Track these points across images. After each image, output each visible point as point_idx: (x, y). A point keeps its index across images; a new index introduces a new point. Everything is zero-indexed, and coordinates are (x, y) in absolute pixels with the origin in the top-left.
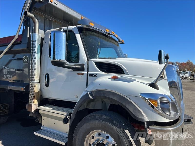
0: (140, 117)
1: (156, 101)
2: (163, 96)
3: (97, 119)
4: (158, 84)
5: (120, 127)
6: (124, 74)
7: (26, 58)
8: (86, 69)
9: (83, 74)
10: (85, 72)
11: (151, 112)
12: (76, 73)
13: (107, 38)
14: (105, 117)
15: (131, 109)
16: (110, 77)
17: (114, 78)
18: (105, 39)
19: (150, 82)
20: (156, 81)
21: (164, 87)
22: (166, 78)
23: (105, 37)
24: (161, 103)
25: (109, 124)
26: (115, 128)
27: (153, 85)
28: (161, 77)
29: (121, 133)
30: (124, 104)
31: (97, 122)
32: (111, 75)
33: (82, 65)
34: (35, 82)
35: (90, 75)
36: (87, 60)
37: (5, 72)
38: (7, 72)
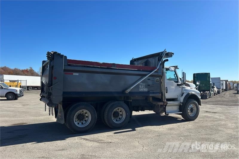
10: (181, 86)
16: (190, 88)
37: (142, 87)
38: (143, 86)
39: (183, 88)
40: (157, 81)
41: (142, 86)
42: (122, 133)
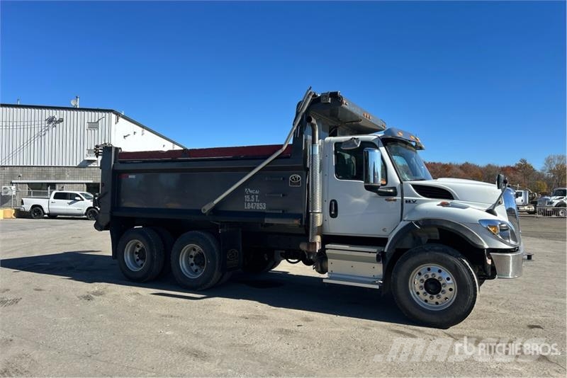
0: (480, 244)
1: (495, 227)
2: (502, 223)
3: (427, 251)
4: (496, 210)
5: (457, 257)
6: (453, 199)
7: (296, 178)
8: (399, 193)
9: (395, 200)
10: (398, 198)
11: (491, 239)
12: (383, 199)
13: (408, 147)
14: (437, 248)
15: (469, 237)
16: (439, 203)
17: (443, 205)
18: (406, 147)
19: (486, 209)
20: (495, 206)
21: (503, 214)
22: (503, 204)
23: (404, 145)
24: (501, 230)
25: (444, 255)
26: (452, 259)
27: (490, 211)
28: (498, 203)
29: (458, 263)
30: (461, 232)
31: (427, 254)
32: (440, 201)
33: (394, 188)
34: (318, 211)
35: (406, 201)
36: (399, 182)
37: (251, 198)
38: (255, 197)
39: (408, 201)
40: (294, 184)
41: (253, 196)
42: (179, 299)
